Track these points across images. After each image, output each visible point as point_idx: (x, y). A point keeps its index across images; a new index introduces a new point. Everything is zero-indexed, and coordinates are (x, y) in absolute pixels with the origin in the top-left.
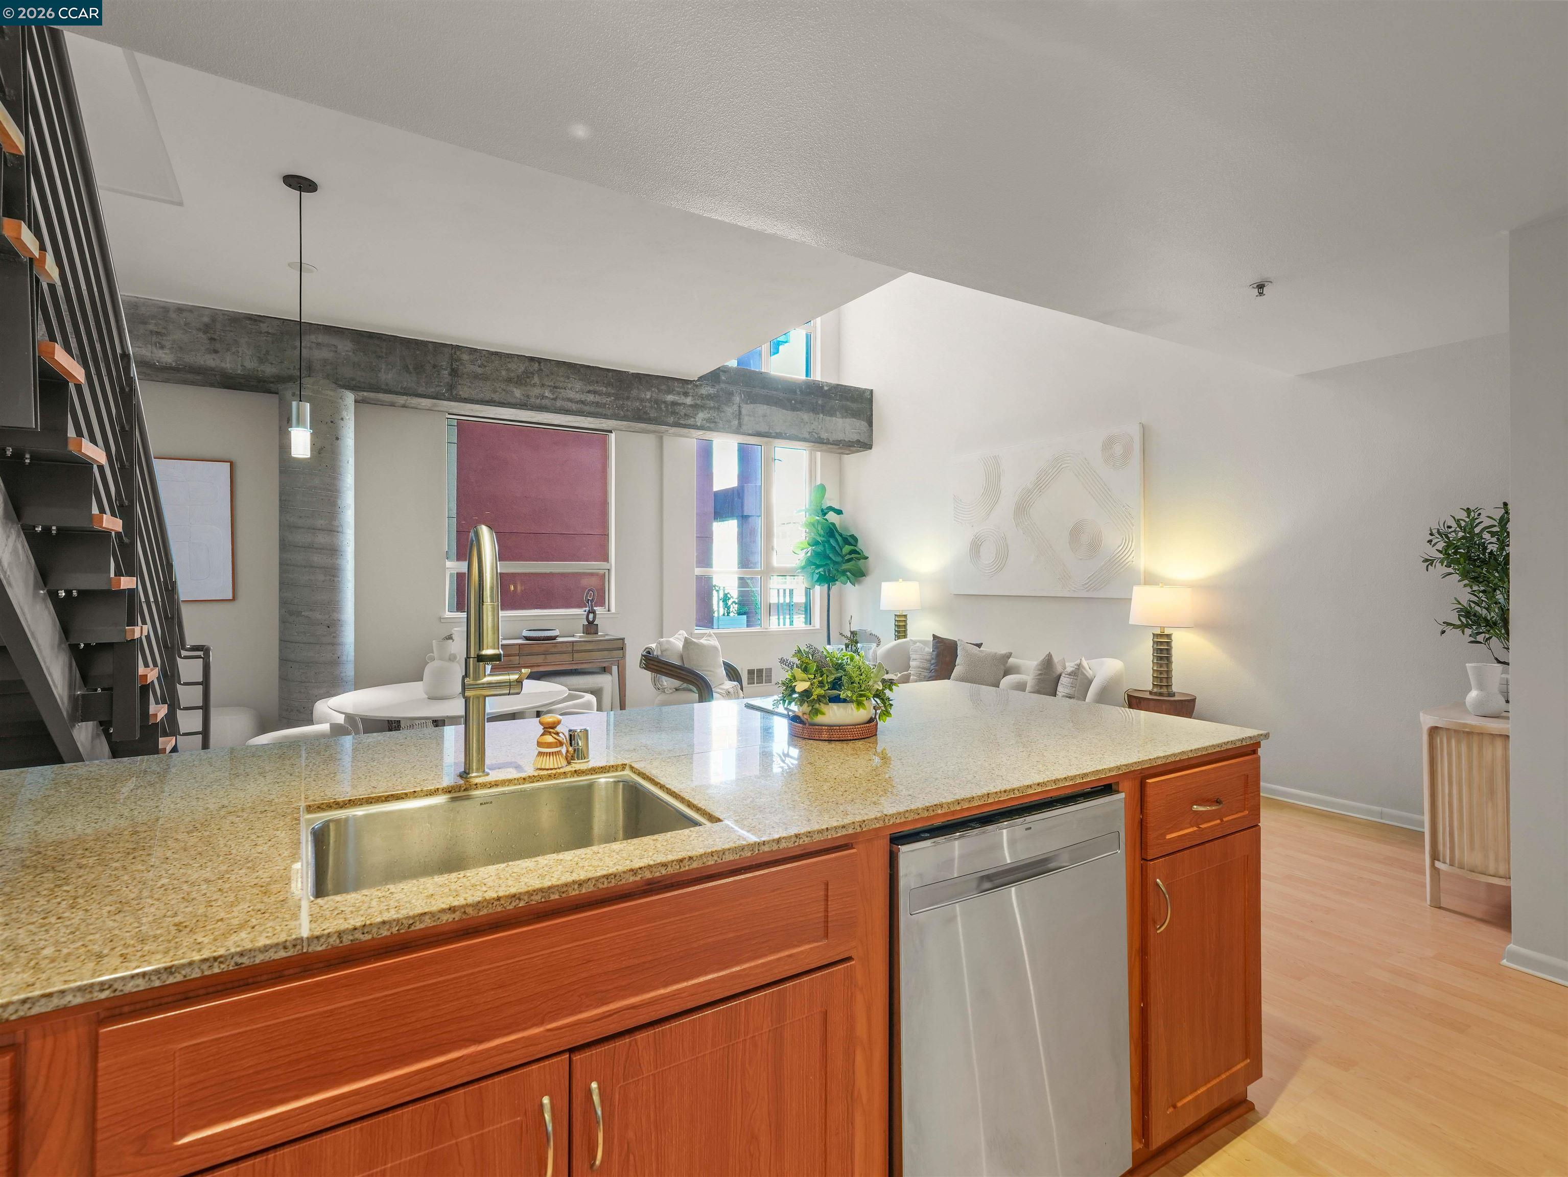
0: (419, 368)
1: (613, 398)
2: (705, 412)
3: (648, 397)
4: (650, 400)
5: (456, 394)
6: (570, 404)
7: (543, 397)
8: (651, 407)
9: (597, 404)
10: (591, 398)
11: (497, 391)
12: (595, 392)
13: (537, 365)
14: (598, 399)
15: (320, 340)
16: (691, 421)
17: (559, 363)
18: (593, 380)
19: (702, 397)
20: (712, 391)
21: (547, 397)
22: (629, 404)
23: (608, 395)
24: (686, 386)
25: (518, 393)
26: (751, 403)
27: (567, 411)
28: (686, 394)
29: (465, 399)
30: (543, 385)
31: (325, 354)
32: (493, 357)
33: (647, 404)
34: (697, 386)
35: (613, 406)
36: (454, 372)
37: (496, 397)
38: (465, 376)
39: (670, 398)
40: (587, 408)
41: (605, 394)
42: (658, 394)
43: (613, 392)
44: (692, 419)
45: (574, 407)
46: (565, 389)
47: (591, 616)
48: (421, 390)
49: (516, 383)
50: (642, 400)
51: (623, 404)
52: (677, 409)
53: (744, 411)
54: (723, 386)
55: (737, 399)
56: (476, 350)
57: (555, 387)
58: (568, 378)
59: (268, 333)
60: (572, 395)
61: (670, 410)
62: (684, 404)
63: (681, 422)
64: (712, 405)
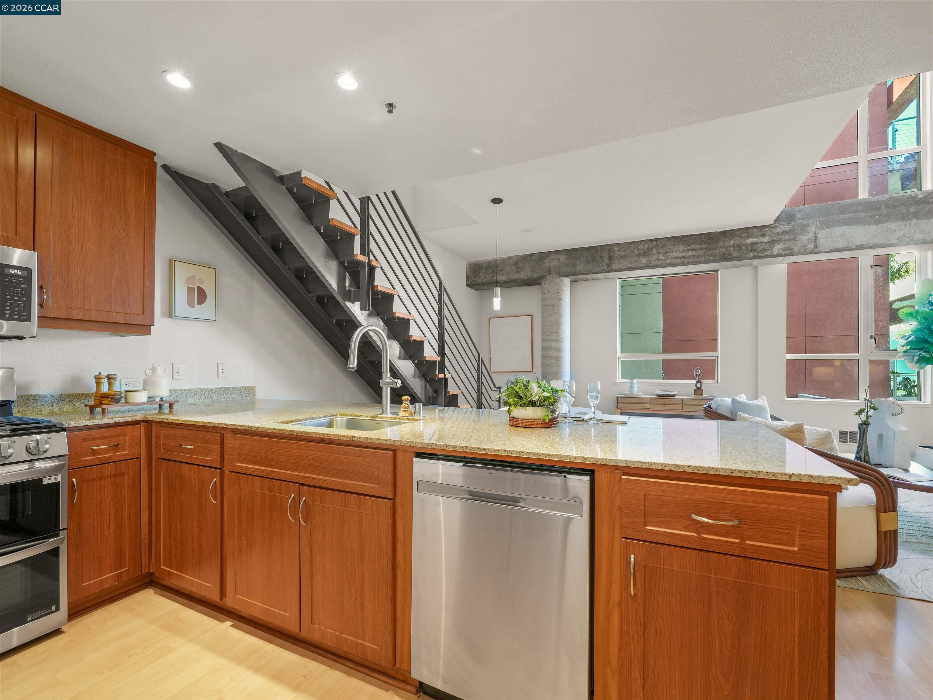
0: (594, 260)
1: (705, 250)
2: (782, 243)
3: (732, 244)
4: (734, 246)
5: (611, 269)
6: (675, 260)
7: (659, 260)
8: (734, 250)
9: (694, 256)
10: (690, 253)
11: (632, 263)
12: (692, 250)
13: (655, 242)
14: (694, 253)
15: (553, 258)
16: (768, 253)
17: (668, 239)
18: (691, 243)
19: (778, 234)
20: (787, 228)
21: (661, 259)
22: (717, 251)
23: (702, 249)
24: (763, 230)
25: (644, 261)
26: (828, 228)
27: (674, 264)
28: (763, 235)
29: (616, 270)
30: (659, 253)
31: (556, 263)
32: (630, 245)
33: (731, 249)
34: (773, 228)
35: (705, 255)
36: (610, 258)
37: (632, 266)
38: (616, 258)
39: (750, 241)
40: (687, 260)
41: (699, 249)
42: (739, 241)
43: (705, 246)
44: (769, 251)
45: (678, 261)
46: (672, 252)
47: (699, 385)
48: (595, 270)
49: (643, 256)
50: (727, 247)
51: (713, 252)
52: (755, 247)
53: (820, 236)
54: (798, 222)
55: (813, 228)
56: (621, 244)
57: (666, 253)
58: (674, 245)
59: (535, 260)
60: (676, 254)
61: (750, 249)
62: (762, 242)
63: (760, 255)
64: (788, 238)
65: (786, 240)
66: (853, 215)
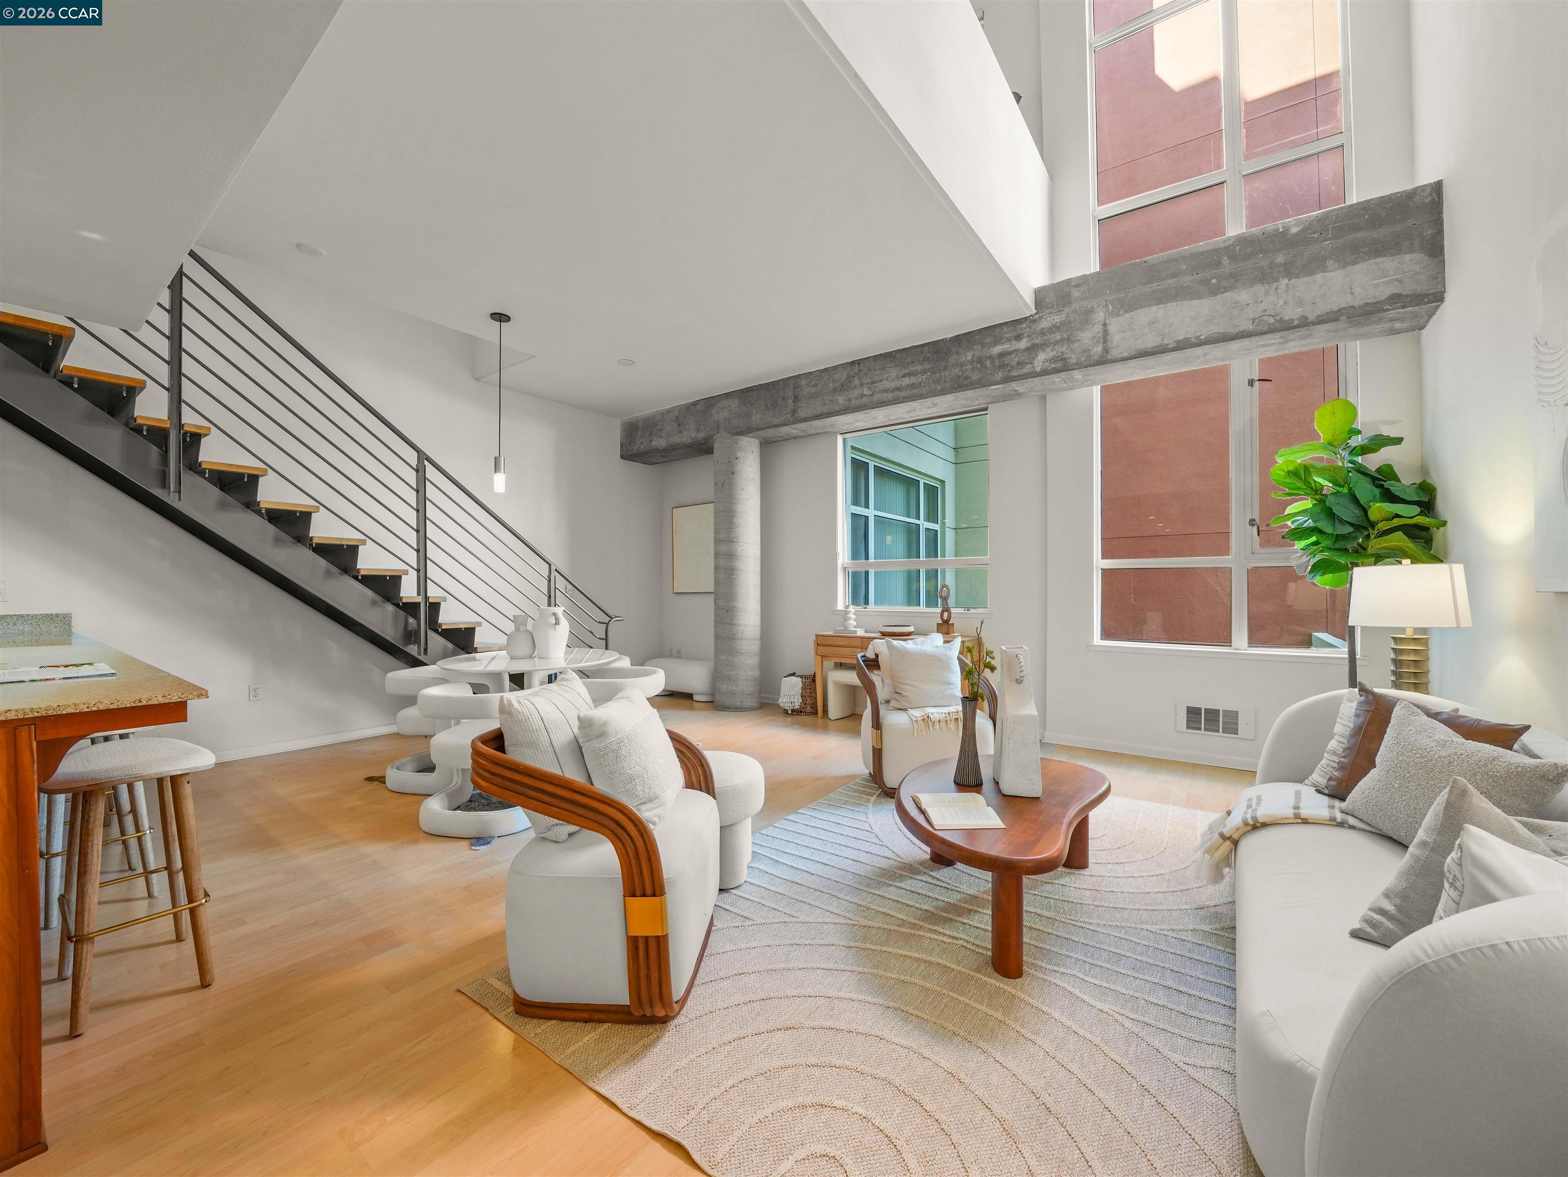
0: (775, 404)
1: (929, 374)
2: (1048, 350)
3: (969, 358)
4: (972, 361)
5: (797, 417)
6: (885, 395)
7: (862, 396)
8: (973, 369)
9: (913, 386)
10: (907, 381)
11: (825, 404)
12: (910, 374)
13: (857, 366)
14: (913, 380)
15: (723, 405)
16: (1027, 369)
17: (875, 358)
18: (909, 362)
19: (1043, 333)
20: (1057, 319)
21: (865, 395)
22: (947, 373)
23: (924, 372)
24: (1018, 327)
25: (841, 400)
26: (1126, 312)
27: (883, 403)
28: (1018, 338)
29: (804, 419)
30: (862, 384)
31: (725, 414)
32: (823, 375)
33: (969, 367)
34: (1034, 321)
35: (929, 383)
36: (796, 399)
37: (825, 409)
38: (804, 399)
39: (997, 349)
40: (902, 394)
41: (920, 373)
42: (981, 351)
43: (929, 366)
44: (1029, 366)
45: (890, 396)
46: (881, 381)
47: (946, 615)
48: (776, 421)
49: (841, 391)
50: (962, 365)
51: (941, 376)
52: (1006, 360)
53: (1112, 329)
54: (1075, 306)
55: (1100, 315)
56: (810, 373)
57: (873, 383)
58: (884, 369)
59: (700, 411)
60: (888, 384)
61: (998, 365)
62: (1016, 350)
63: (1013, 374)
64: (1059, 337)
65: (1056, 343)
66: (1171, 281)
